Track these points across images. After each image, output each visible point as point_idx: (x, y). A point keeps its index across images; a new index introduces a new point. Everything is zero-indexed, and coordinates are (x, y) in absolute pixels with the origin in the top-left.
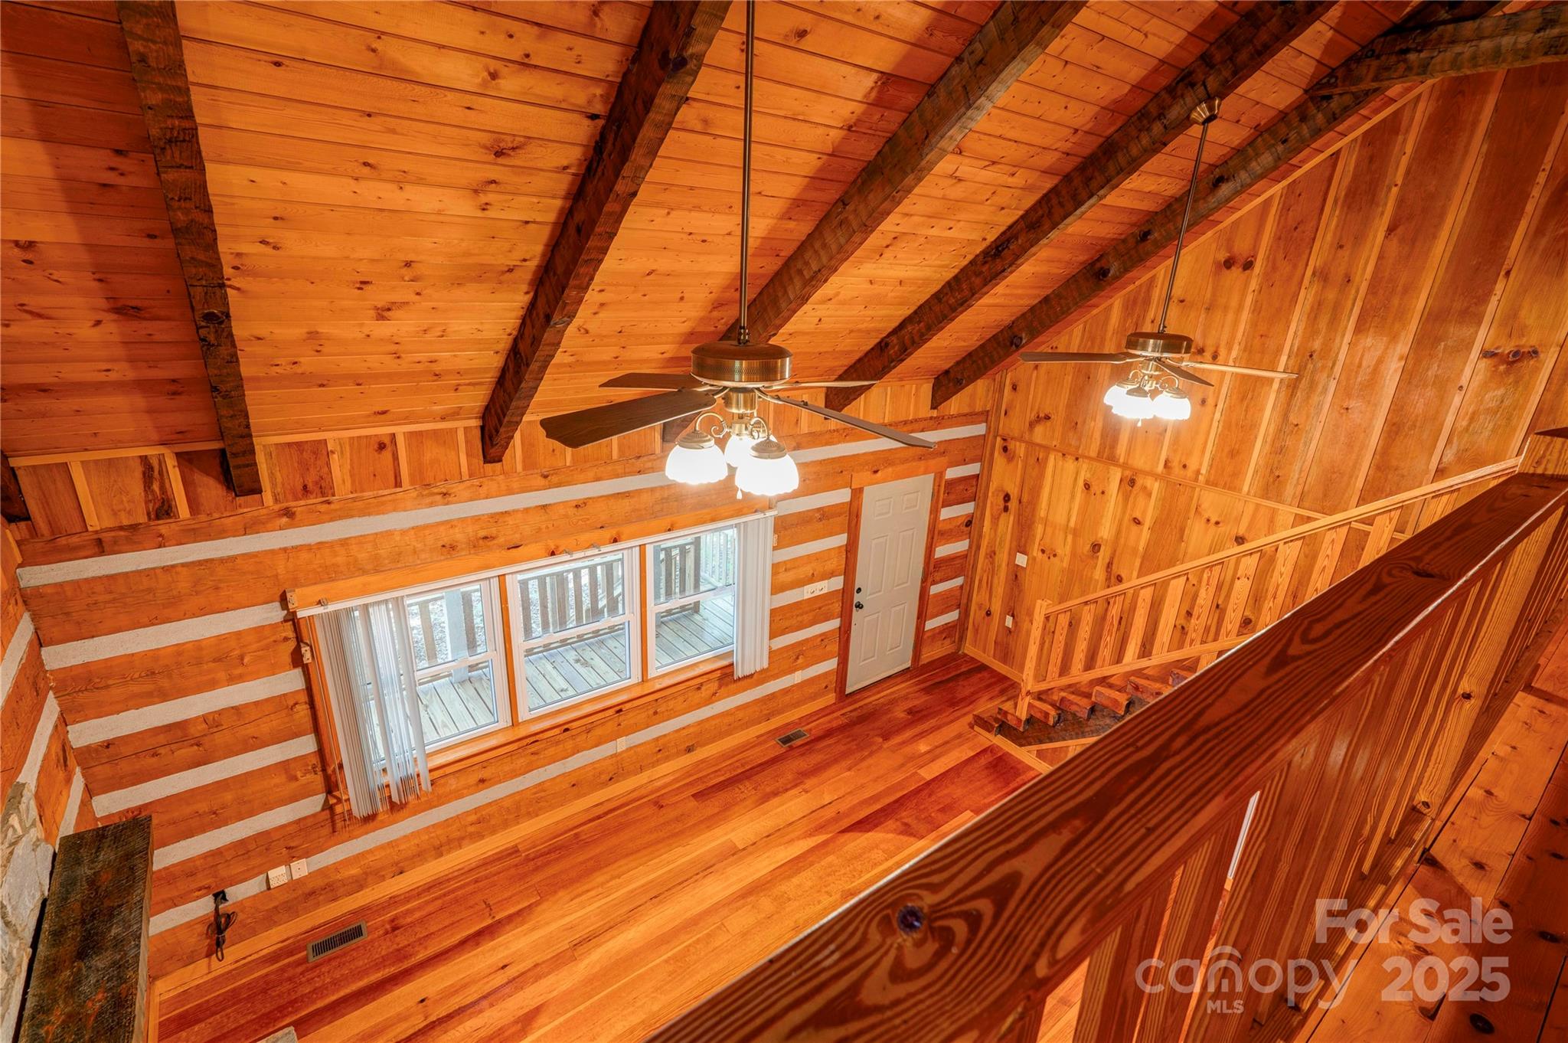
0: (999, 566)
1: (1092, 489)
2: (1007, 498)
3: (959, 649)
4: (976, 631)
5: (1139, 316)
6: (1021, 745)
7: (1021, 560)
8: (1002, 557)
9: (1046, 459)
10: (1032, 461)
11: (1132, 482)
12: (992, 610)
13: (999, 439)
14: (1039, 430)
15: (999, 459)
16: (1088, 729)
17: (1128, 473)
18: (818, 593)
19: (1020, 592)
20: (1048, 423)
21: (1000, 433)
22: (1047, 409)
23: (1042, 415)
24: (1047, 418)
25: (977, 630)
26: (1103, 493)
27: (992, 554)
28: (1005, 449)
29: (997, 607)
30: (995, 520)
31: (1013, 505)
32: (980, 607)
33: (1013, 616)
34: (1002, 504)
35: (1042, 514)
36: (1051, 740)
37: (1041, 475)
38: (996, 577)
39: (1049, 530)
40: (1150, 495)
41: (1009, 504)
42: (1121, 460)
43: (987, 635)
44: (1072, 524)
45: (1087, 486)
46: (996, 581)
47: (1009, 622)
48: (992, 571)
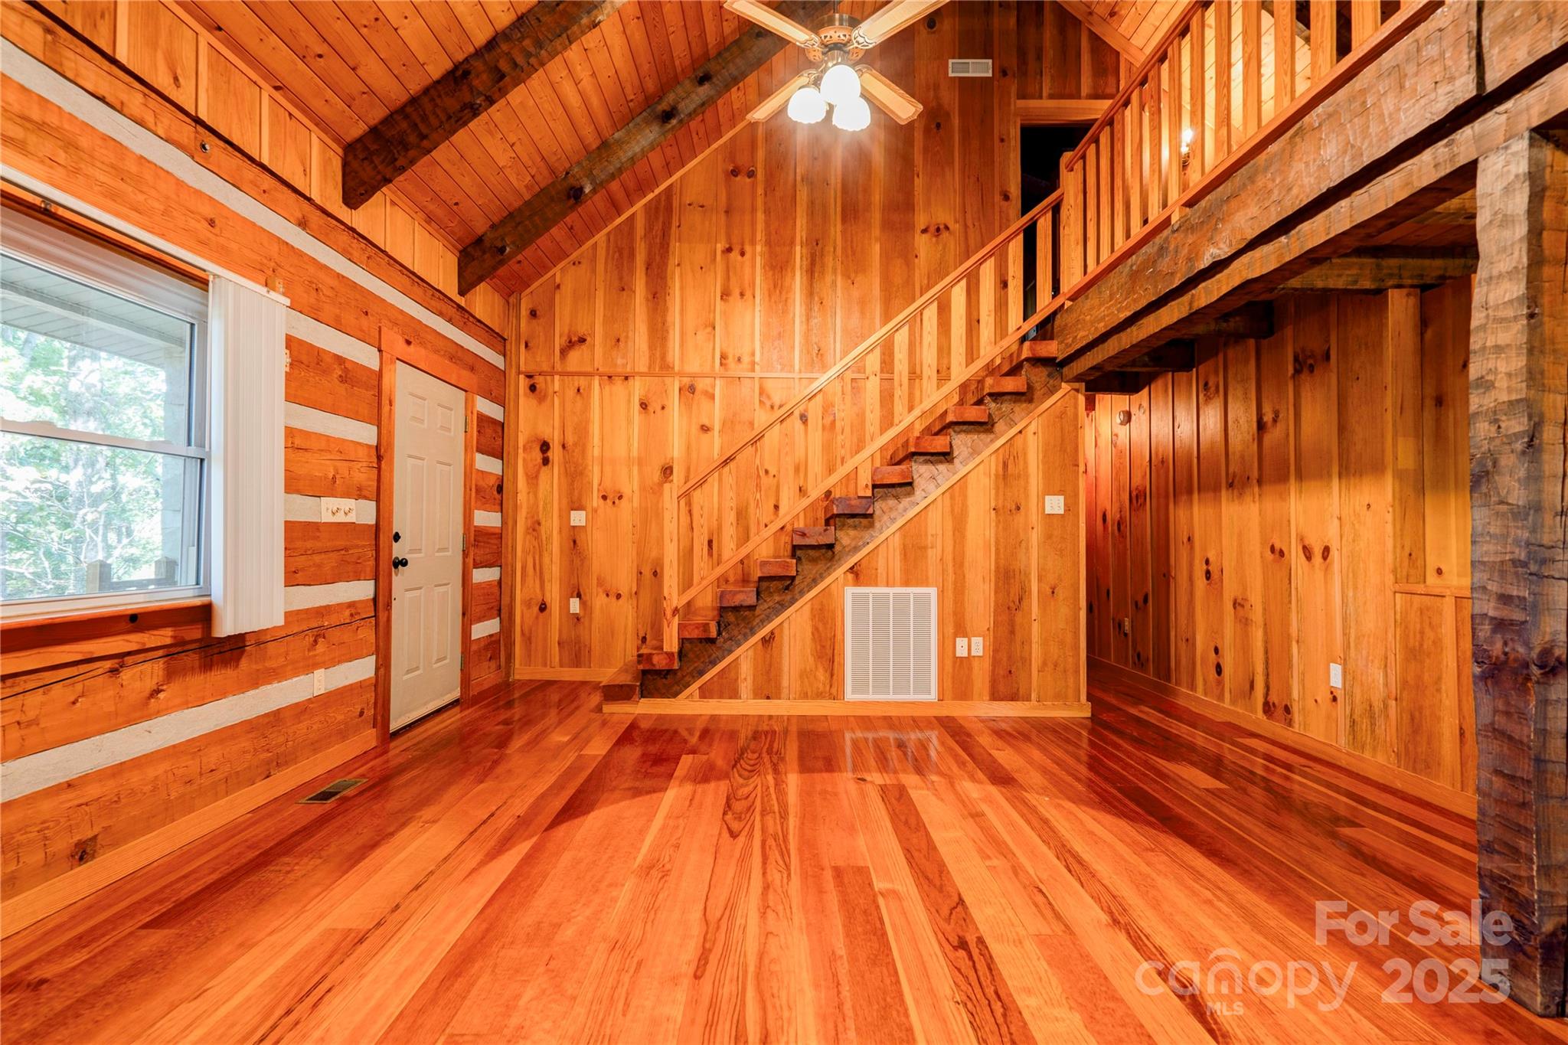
0: (549, 538)
1: (650, 409)
2: (545, 447)
3: (508, 674)
4: (528, 640)
5: (664, 223)
6: (675, 695)
7: (578, 518)
8: (552, 527)
9: (590, 387)
10: (571, 393)
11: (692, 389)
12: (548, 600)
13: (522, 377)
14: (575, 356)
15: (526, 405)
16: (757, 620)
17: (686, 381)
18: (340, 518)
19: (582, 561)
20: (584, 347)
21: (523, 368)
22: (582, 330)
23: (574, 339)
24: (582, 340)
25: (530, 639)
26: (663, 408)
27: (535, 526)
28: (533, 388)
29: (553, 594)
30: (533, 479)
31: (555, 453)
32: (528, 604)
33: (579, 596)
34: (538, 456)
35: (596, 452)
36: (714, 663)
37: (587, 408)
38: (546, 555)
39: (608, 469)
40: (712, 397)
41: (550, 454)
42: (677, 369)
43: (545, 639)
44: (635, 453)
45: (644, 406)
46: (546, 560)
47: (575, 606)
48: (539, 548)
